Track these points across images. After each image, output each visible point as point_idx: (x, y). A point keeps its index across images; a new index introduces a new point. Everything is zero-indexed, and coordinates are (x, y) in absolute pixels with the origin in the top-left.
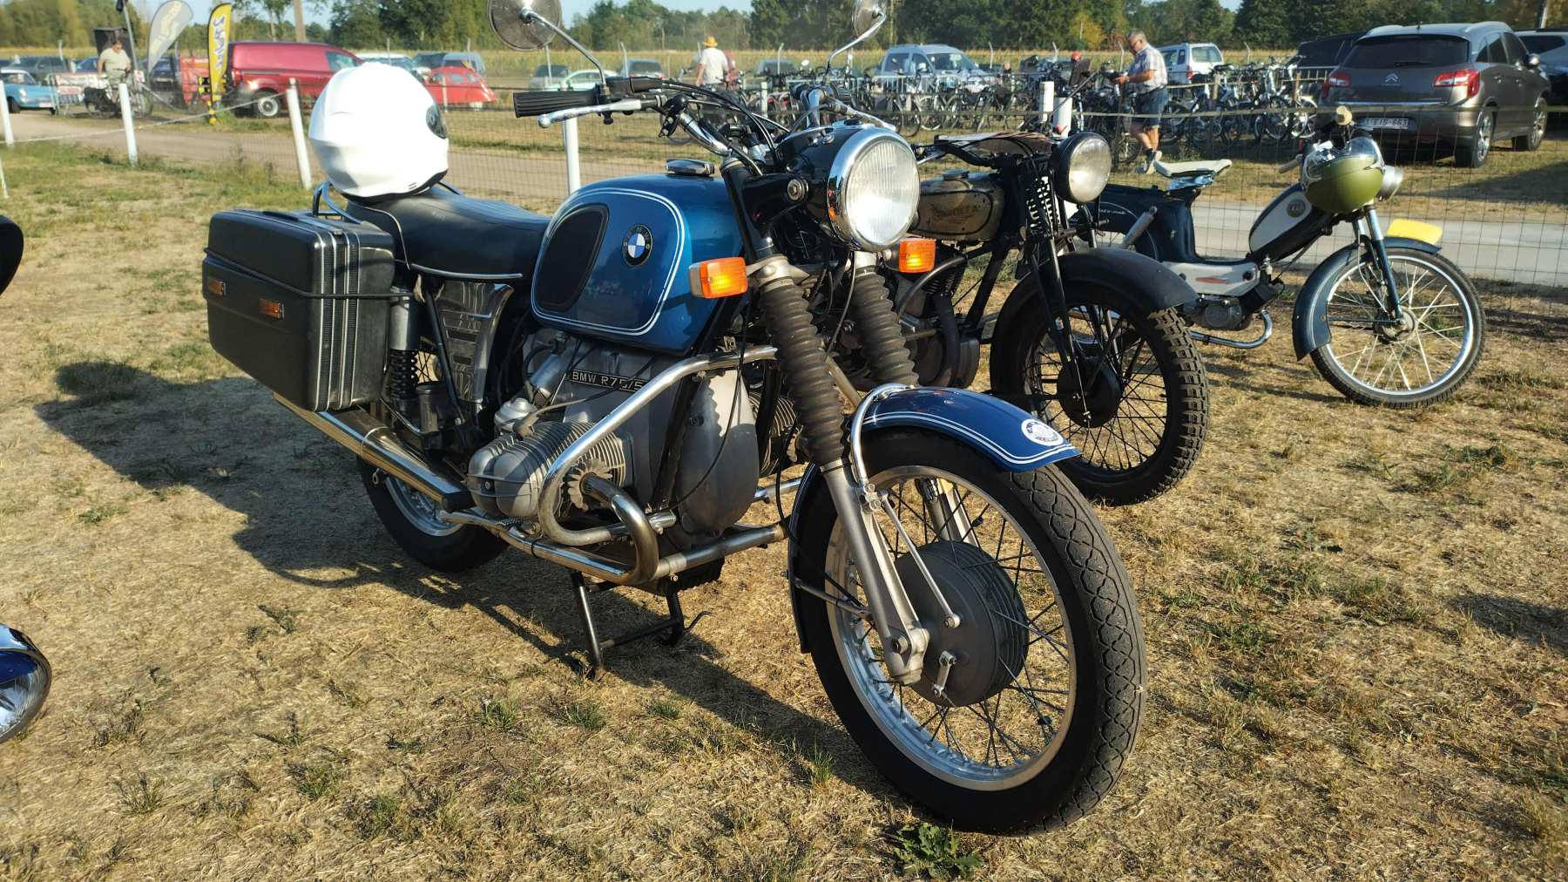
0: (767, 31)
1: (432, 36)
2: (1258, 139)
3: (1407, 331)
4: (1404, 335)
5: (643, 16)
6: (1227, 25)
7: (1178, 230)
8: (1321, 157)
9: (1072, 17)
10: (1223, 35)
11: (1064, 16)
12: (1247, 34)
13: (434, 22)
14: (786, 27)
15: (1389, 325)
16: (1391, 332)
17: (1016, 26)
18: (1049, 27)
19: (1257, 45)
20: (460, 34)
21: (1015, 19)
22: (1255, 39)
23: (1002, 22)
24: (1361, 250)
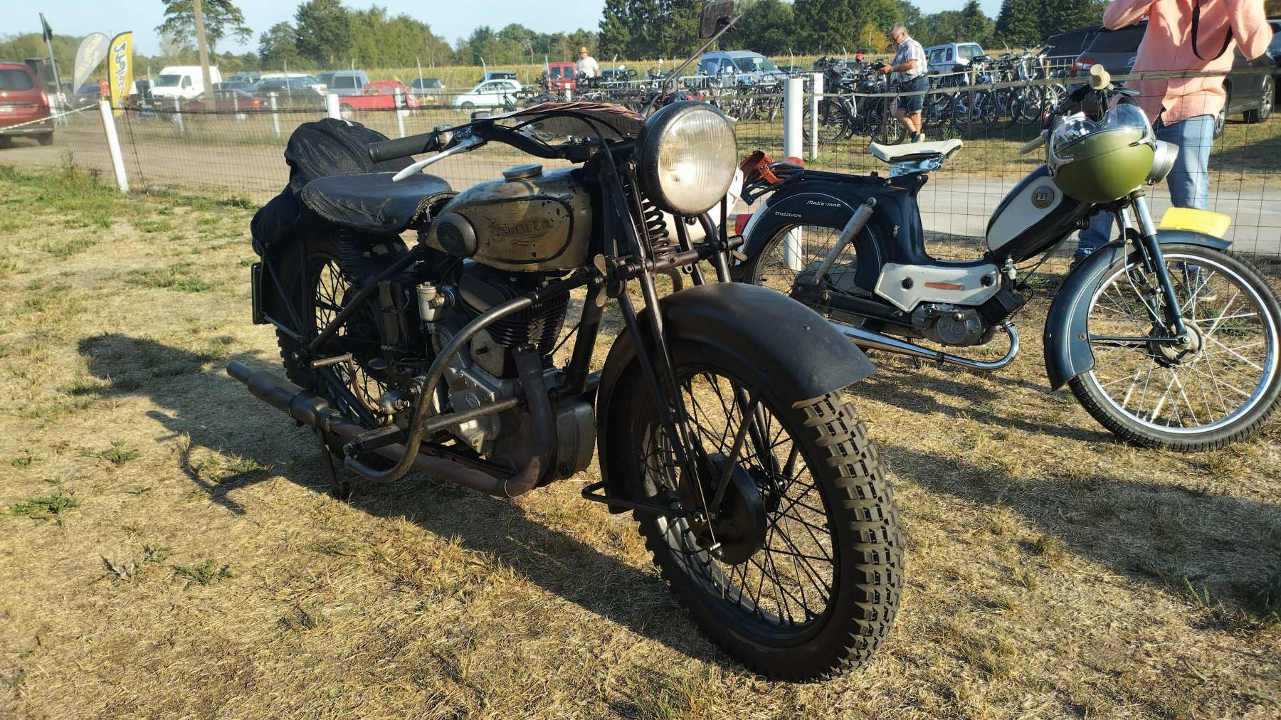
0: (612, 46)
1: (340, 59)
2: (1015, 120)
3: (1192, 351)
4: (1188, 356)
5: (515, 39)
6: (988, 31)
7: (901, 224)
8: (1072, 132)
9: (862, 27)
10: (986, 38)
11: (855, 27)
12: (1006, 36)
13: (341, 48)
14: (628, 43)
15: (1168, 344)
16: (1171, 352)
17: (816, 36)
18: (843, 37)
19: (1014, 45)
20: (363, 57)
21: (815, 31)
22: (1013, 40)
23: (804, 34)
24: (1128, 248)
